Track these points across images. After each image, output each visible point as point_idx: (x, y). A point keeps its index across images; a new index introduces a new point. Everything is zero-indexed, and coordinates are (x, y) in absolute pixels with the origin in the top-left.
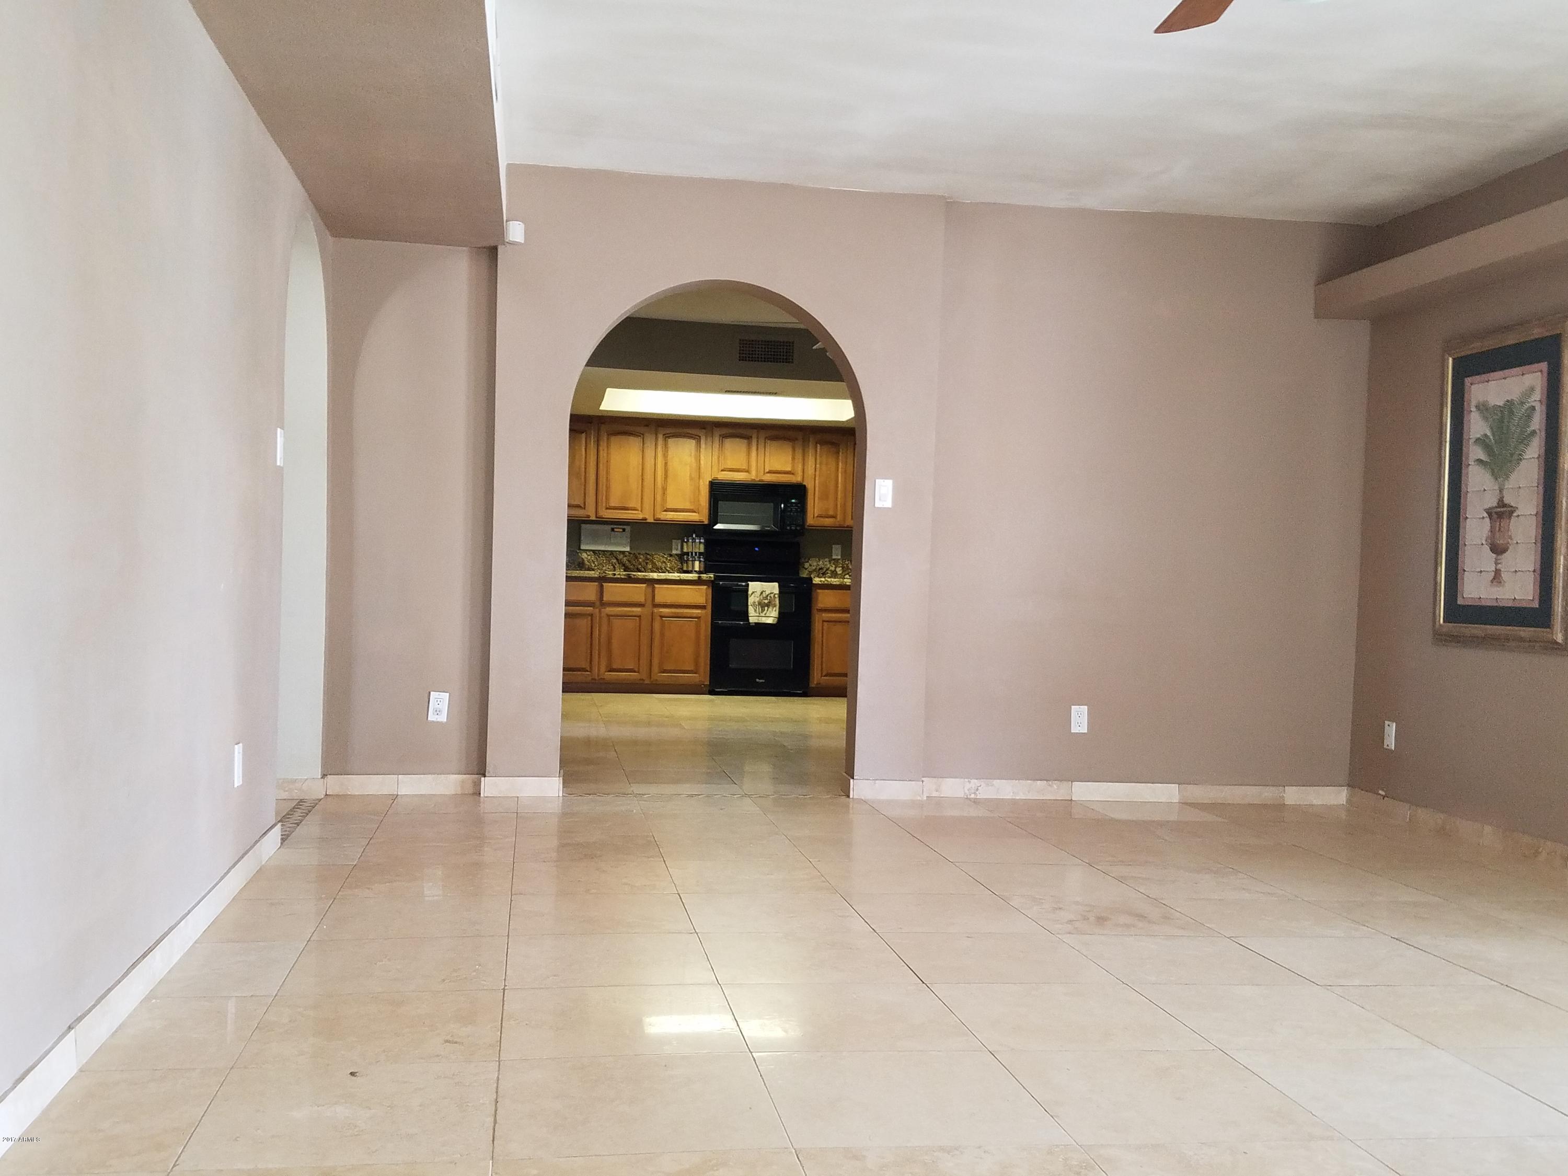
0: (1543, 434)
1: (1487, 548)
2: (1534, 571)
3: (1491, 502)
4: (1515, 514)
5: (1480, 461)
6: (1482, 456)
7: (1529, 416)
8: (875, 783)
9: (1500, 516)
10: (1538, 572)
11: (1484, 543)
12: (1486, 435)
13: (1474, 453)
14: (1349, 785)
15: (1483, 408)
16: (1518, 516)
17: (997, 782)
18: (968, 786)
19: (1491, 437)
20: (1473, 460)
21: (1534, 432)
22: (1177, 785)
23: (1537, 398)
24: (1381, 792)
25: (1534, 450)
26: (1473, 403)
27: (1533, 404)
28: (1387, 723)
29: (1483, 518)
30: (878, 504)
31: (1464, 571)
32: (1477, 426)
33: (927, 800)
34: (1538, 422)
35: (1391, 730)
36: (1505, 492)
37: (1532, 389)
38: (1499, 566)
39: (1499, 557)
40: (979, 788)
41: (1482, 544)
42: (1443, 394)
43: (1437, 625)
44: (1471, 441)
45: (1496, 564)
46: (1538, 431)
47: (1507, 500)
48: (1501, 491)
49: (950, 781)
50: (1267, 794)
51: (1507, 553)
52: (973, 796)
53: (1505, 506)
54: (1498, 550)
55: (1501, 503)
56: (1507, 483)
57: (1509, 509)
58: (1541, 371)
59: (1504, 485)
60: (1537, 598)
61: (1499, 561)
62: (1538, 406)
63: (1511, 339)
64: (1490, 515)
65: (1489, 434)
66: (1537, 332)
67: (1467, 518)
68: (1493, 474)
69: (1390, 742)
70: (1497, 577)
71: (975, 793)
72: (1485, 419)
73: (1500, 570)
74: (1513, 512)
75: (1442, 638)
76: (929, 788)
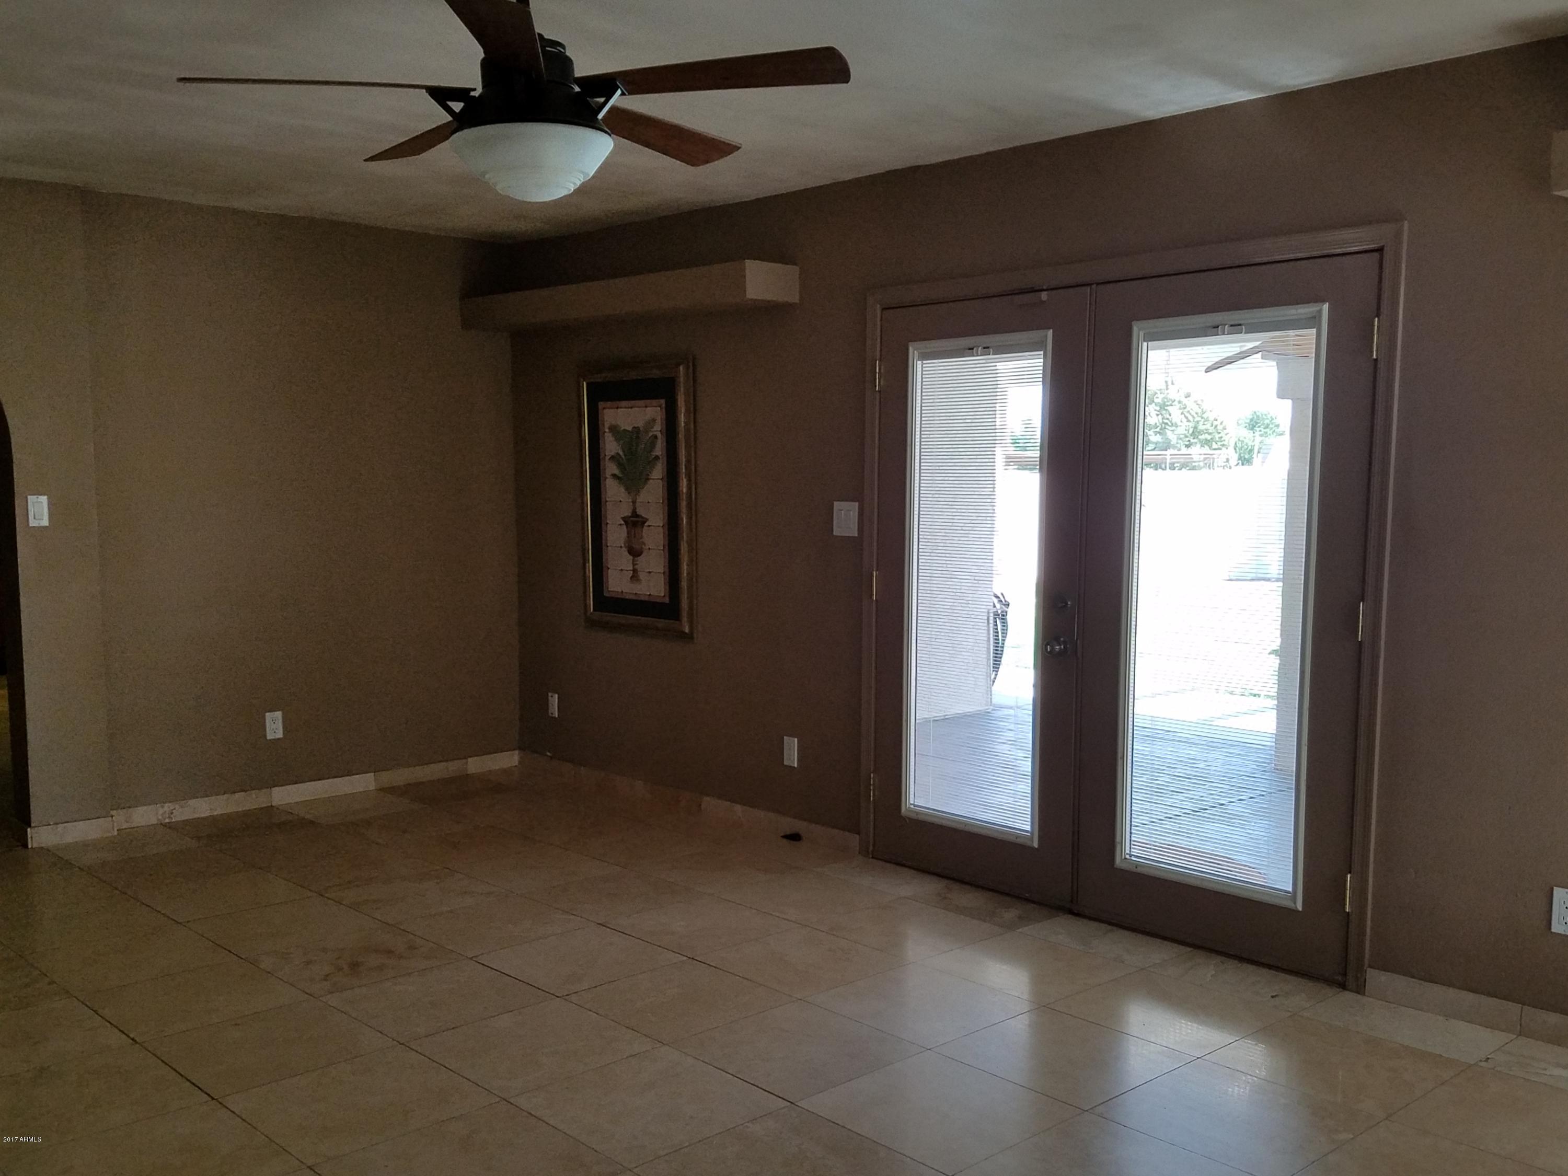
0: (665, 458)
1: (625, 552)
2: (664, 573)
3: (627, 513)
4: (646, 524)
5: (614, 476)
6: (616, 472)
7: (653, 445)
8: (57, 828)
9: (635, 524)
10: (667, 573)
11: (623, 545)
12: (618, 454)
13: (611, 469)
14: (520, 748)
15: (614, 429)
16: (649, 526)
17: (192, 802)
18: (161, 811)
19: (623, 457)
20: (610, 474)
21: (657, 458)
22: (373, 774)
23: (658, 428)
24: (549, 754)
25: (658, 472)
26: (607, 425)
27: (655, 433)
28: (550, 694)
29: (621, 525)
30: (33, 523)
31: (608, 568)
32: (611, 446)
33: (118, 834)
34: (659, 449)
35: (554, 700)
36: (638, 504)
37: (654, 420)
38: (636, 567)
39: (636, 559)
40: (174, 811)
41: (621, 547)
42: (581, 415)
43: (588, 614)
44: (607, 458)
45: (634, 565)
46: (661, 457)
47: (640, 511)
48: (634, 502)
49: (141, 810)
50: (451, 768)
51: (642, 555)
52: (167, 821)
53: (638, 516)
54: (635, 553)
55: (635, 514)
56: (638, 497)
57: (640, 519)
58: (660, 406)
59: (636, 499)
60: (667, 595)
61: (635, 563)
62: (659, 435)
63: (634, 375)
64: (626, 523)
65: (621, 453)
66: (656, 373)
67: (607, 523)
68: (627, 489)
69: (554, 710)
70: (635, 577)
71: (169, 817)
72: (617, 440)
73: (637, 570)
74: (645, 522)
75: (592, 624)
76: (120, 820)
